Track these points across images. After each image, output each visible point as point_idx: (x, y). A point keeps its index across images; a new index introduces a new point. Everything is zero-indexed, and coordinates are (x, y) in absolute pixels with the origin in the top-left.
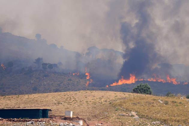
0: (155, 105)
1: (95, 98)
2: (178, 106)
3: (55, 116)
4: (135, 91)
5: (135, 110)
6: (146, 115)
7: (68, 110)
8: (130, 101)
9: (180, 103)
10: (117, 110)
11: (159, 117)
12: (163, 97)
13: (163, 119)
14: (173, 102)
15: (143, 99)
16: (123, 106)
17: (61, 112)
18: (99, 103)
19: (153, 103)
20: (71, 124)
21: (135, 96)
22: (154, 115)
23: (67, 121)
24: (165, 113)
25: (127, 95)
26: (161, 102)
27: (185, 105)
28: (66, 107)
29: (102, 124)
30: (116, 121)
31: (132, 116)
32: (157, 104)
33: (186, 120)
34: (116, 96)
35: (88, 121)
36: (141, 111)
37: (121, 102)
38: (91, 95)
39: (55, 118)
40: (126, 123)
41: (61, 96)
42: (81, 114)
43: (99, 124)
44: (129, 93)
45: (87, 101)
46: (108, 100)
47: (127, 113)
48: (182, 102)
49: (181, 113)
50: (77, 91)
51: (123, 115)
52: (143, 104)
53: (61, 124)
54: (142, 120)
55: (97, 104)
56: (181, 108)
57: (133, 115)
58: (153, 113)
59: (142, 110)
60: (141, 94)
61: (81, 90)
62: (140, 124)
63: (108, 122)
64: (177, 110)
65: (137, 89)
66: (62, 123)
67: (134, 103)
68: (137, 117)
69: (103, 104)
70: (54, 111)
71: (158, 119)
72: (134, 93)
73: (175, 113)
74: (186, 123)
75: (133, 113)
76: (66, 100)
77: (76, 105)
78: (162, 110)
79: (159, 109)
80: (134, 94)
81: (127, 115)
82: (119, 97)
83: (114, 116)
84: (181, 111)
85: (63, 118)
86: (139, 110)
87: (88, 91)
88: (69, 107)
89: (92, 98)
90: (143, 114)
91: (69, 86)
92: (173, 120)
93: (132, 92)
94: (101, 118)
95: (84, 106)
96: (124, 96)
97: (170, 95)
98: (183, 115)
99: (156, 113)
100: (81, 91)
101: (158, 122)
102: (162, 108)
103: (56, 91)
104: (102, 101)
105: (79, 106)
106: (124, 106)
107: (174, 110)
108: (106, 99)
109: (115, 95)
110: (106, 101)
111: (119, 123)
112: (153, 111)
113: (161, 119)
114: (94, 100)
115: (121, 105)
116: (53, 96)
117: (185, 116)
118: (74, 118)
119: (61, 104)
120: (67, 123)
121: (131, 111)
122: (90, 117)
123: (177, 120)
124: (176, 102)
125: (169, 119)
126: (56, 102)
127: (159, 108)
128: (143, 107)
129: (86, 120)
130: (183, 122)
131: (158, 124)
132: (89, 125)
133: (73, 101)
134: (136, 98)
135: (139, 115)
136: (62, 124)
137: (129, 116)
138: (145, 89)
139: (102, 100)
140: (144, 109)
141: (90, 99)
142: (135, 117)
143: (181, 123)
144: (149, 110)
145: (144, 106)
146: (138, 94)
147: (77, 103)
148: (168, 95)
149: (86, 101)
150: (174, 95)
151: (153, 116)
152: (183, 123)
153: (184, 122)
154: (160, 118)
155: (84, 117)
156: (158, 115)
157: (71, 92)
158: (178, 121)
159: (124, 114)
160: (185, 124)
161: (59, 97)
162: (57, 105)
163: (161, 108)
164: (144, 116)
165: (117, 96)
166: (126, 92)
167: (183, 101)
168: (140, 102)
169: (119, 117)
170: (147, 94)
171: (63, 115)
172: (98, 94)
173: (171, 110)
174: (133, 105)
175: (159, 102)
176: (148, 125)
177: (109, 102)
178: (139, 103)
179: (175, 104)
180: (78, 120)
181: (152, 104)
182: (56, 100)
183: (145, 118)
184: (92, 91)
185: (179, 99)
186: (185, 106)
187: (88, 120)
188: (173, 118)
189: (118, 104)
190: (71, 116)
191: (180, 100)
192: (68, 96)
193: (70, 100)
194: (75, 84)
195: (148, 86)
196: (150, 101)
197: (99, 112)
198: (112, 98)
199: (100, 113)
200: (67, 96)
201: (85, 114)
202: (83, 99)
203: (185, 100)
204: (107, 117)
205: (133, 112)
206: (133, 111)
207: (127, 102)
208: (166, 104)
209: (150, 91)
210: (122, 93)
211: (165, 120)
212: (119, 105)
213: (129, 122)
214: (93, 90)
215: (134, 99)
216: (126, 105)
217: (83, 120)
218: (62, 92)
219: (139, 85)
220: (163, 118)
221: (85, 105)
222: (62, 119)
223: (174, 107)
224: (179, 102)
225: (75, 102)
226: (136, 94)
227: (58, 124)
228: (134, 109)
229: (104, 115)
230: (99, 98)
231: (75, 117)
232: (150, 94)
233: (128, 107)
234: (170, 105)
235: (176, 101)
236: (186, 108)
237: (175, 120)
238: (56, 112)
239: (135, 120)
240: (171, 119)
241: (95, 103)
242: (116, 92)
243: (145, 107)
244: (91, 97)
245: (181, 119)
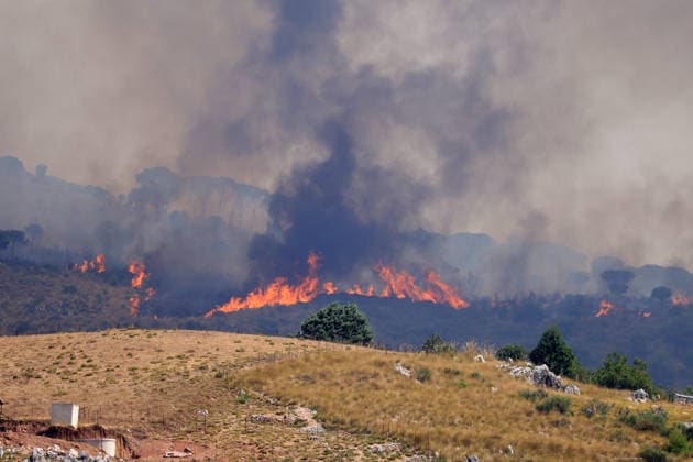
0: (382, 382)
1: (164, 356)
2: (465, 386)
3: (15, 423)
4: (310, 331)
5: (311, 403)
6: (348, 419)
7: (61, 399)
8: (293, 367)
9: (474, 376)
10: (243, 402)
11: (398, 426)
12: (411, 355)
13: (410, 436)
14: (447, 371)
15: (338, 361)
16: (264, 388)
17: (35, 409)
18: (179, 374)
19: (376, 375)
20: (74, 453)
21: (309, 349)
22: (379, 421)
23: (58, 440)
24: (418, 413)
25: (280, 345)
26: (407, 373)
27: (492, 382)
28: (55, 388)
29: (186, 451)
30: (240, 439)
31: (300, 423)
32: (389, 381)
33: (495, 437)
34: (238, 348)
35: (134, 440)
36: (331, 403)
37: (258, 370)
38: (149, 347)
39: (15, 430)
40: (277, 449)
41: (36, 347)
42: (112, 414)
43: (176, 454)
44: (289, 340)
45: (133, 369)
46: (211, 365)
47: (278, 414)
48: (481, 374)
49: (477, 414)
50: (95, 330)
51: (266, 421)
52: (339, 381)
53: (35, 454)
54: (334, 438)
55: (168, 379)
56: (477, 395)
57: (301, 421)
58: (377, 413)
59: (337, 402)
60: (332, 341)
61: (111, 328)
62: (327, 452)
63: (211, 445)
64: (464, 403)
65: (316, 323)
66: (39, 449)
67: (304, 374)
68: (314, 426)
69: (192, 377)
70: (12, 403)
71: (394, 434)
72: (306, 338)
73: (453, 414)
74: (494, 449)
75: (303, 413)
76: (57, 364)
77: (90, 383)
78: (407, 400)
79: (398, 398)
80: (307, 342)
81: (281, 418)
82: (250, 353)
83: (231, 424)
84: (477, 407)
85: (43, 429)
86: (326, 402)
87: (138, 331)
88: (66, 390)
89: (151, 358)
90: (340, 416)
91: (66, 314)
92: (449, 436)
93: (298, 336)
94: (182, 429)
95: (123, 387)
96: (271, 351)
97: (436, 347)
98: (483, 418)
99: (384, 411)
100: (112, 332)
101: (391, 445)
102: (408, 396)
103: (20, 330)
104: (189, 367)
105: (103, 386)
106: (271, 386)
107: (450, 403)
108: (204, 360)
109: (238, 346)
110: (201, 368)
111: (251, 447)
112: (377, 406)
113: (403, 435)
114: (159, 365)
115: (257, 382)
116: (8, 348)
117: (490, 423)
118: (85, 429)
119: (38, 377)
120: (57, 448)
121: (294, 403)
122: (145, 427)
123: (460, 438)
124: (457, 373)
125: (432, 433)
126: (19, 370)
127: (398, 393)
128: (338, 389)
129: (129, 437)
130: (483, 444)
131: (394, 453)
132: (138, 457)
133: (83, 366)
134: (312, 356)
135: (324, 421)
136: (38, 451)
137: (286, 423)
138: (348, 323)
139: (190, 365)
140: (343, 397)
141: (144, 359)
142: (309, 428)
143: (476, 450)
144: (360, 400)
145: (342, 389)
146: (323, 343)
147: (95, 376)
148: (428, 347)
149: (130, 366)
150: (453, 346)
151: (373, 424)
152: (481, 450)
153: (487, 446)
154: (399, 431)
155: (122, 427)
156: (394, 420)
157: (75, 335)
158: (467, 443)
159: (269, 415)
160: (492, 452)
161: (29, 353)
162: (21, 382)
163: (402, 395)
164: (343, 423)
165: (242, 351)
166: (276, 333)
167: (485, 368)
168: (329, 372)
169: (251, 428)
170: (355, 342)
171: (45, 418)
172: (174, 341)
173: (441, 402)
174: (303, 385)
175: (398, 373)
176: (356, 455)
177: (215, 373)
178: (323, 376)
179: (456, 379)
180: (98, 438)
181: (371, 380)
182: (17, 366)
183: (346, 430)
184: (152, 332)
185: (471, 360)
186: (490, 386)
187: (138, 437)
188: (448, 430)
189: (246, 379)
190: (75, 423)
191: (472, 365)
192: (63, 348)
193: (70, 363)
194: (90, 304)
195: (358, 313)
196: (365, 367)
197: (177, 409)
198: (226, 357)
199: (180, 411)
200: (59, 349)
201: (124, 416)
202: (118, 361)
203: (490, 364)
204: (208, 427)
205: (302, 409)
206: (302, 406)
207: (281, 371)
208: (422, 380)
209: (365, 333)
210: (262, 338)
211: (418, 440)
212: (252, 383)
213: (287, 444)
214: (156, 326)
215: (307, 360)
216: (276, 385)
217: (119, 436)
218: (41, 333)
219: (324, 310)
220: (410, 431)
221: (125, 381)
222: (40, 434)
223: (451, 390)
224: (472, 372)
225: (90, 371)
226: (315, 343)
227: (26, 452)
228: (306, 399)
229: (196, 420)
230: (179, 357)
231: (86, 425)
232: (366, 341)
233: (282, 389)
234: (437, 383)
235: (459, 367)
236: (496, 393)
237: (455, 439)
238: (17, 408)
239: (309, 438)
240: (440, 433)
241: (162, 376)
242: (239, 337)
243: (346, 390)
244: (149, 353)
245: (474, 433)
